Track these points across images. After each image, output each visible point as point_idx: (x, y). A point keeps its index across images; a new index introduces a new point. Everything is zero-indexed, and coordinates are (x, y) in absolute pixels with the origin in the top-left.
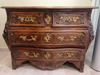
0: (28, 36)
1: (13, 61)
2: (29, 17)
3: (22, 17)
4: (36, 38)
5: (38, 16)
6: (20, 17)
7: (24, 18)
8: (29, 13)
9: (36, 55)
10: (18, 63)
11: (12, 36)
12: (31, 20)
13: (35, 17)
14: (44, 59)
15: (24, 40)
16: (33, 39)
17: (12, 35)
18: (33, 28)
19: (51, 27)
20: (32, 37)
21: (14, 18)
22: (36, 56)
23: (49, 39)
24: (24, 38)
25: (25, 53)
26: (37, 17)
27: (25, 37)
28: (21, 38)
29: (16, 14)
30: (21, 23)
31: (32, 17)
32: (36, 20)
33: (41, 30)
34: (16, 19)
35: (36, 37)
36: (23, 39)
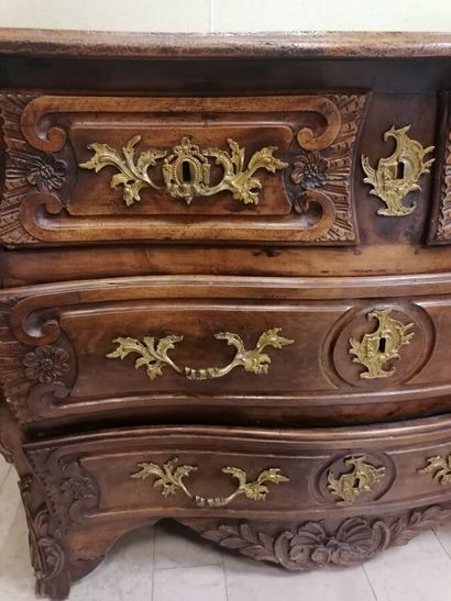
0: (197, 332)
1: (44, 542)
2: (202, 147)
3: (129, 154)
4: (268, 349)
5: (306, 138)
6: (104, 155)
7: (149, 157)
8: (210, 104)
9: (250, 481)
10: (86, 548)
11: (32, 345)
12: (232, 181)
13: (265, 155)
14: (316, 507)
15: (154, 370)
16: (244, 358)
17: (36, 333)
18: (246, 259)
19: (413, 243)
20: (232, 339)
21: (48, 159)
22: (252, 492)
23: (392, 352)
24: (156, 355)
25: (156, 471)
26: (288, 150)
27: (168, 343)
28: (120, 353)
29: (57, 118)
30: (123, 217)
31: (234, 145)
32: (274, 182)
33: (325, 274)
34: (59, 168)
35: (273, 338)
36: (140, 362)
